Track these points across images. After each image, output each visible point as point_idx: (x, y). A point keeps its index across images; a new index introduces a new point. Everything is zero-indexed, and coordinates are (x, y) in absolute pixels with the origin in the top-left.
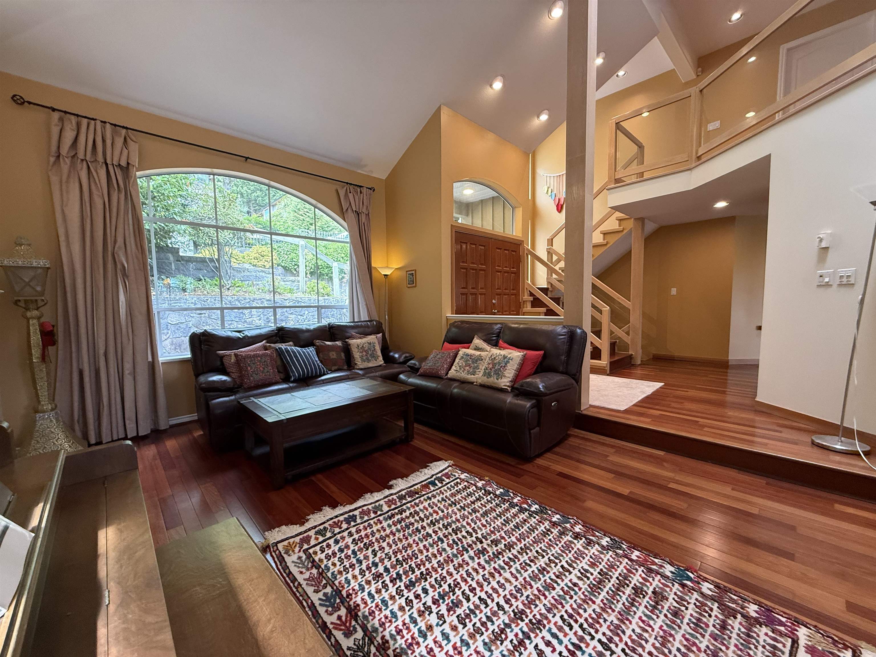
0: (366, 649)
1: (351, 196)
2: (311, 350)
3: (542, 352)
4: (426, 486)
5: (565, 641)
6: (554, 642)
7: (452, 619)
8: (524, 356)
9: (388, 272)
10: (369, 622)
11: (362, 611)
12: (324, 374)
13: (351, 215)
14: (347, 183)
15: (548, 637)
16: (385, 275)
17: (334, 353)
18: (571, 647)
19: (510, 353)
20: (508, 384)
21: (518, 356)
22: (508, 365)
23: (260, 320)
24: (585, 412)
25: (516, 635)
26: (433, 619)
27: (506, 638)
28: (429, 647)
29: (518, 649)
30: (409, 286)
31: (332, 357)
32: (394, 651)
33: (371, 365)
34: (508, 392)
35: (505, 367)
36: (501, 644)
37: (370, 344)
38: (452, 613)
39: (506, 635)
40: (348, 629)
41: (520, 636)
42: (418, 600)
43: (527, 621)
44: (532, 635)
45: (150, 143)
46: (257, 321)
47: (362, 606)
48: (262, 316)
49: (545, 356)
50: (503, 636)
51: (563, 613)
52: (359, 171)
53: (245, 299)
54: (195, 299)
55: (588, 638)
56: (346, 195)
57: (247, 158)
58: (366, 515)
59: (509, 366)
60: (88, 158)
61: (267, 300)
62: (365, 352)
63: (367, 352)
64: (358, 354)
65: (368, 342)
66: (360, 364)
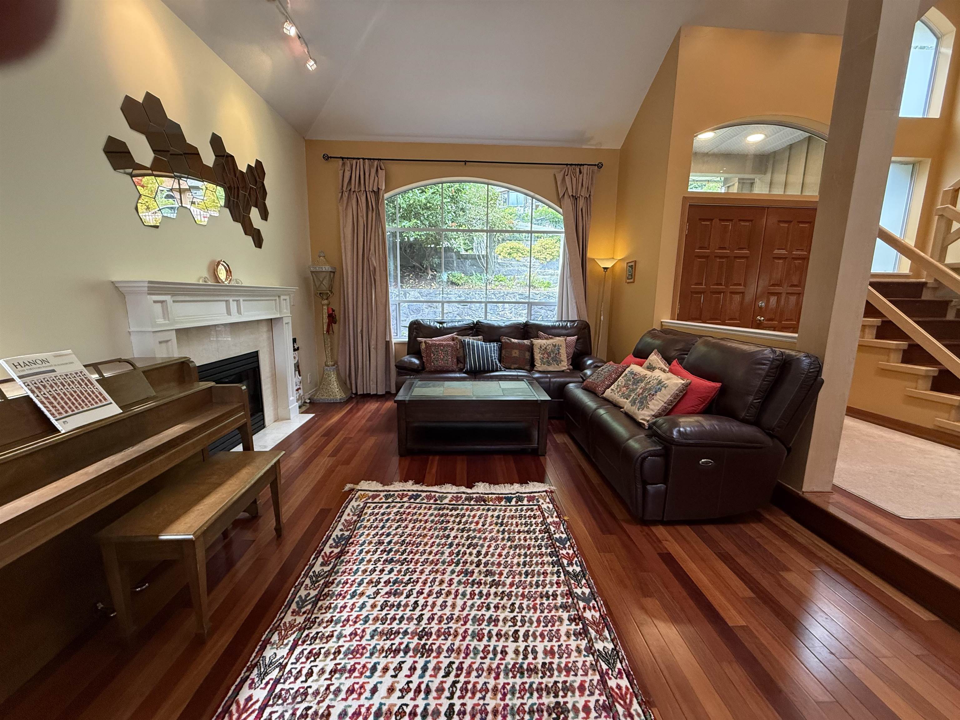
0: (319, 579)
1: (567, 179)
2: (494, 346)
3: (719, 385)
4: (500, 499)
5: (426, 679)
6: (419, 672)
7: (380, 600)
8: (687, 385)
9: (609, 265)
10: (340, 565)
11: (346, 557)
12: (497, 371)
13: (567, 201)
14: (567, 165)
15: (419, 666)
16: (605, 268)
17: (517, 351)
18: (423, 687)
19: (668, 379)
20: (648, 418)
21: (677, 384)
22: (659, 393)
23: (511, 313)
24: (808, 496)
25: (401, 644)
26: (371, 590)
27: (393, 639)
28: (347, 604)
29: (389, 653)
30: (628, 281)
31: (514, 355)
32: (329, 591)
33: (551, 369)
34: (644, 429)
35: (653, 395)
36: (384, 640)
37: (555, 346)
38: (387, 596)
39: (395, 637)
40: (326, 562)
41: (403, 647)
42: (379, 573)
43: (423, 642)
44: (411, 653)
45: (394, 168)
46: (508, 314)
47: (350, 554)
48: (513, 309)
49: (723, 391)
50: (392, 637)
51: (457, 662)
52: (584, 147)
53: (500, 293)
54: (461, 292)
55: (447, 694)
56: (564, 179)
57: (465, 162)
58: (428, 499)
59: (658, 396)
60: (356, 190)
61: (519, 294)
62: (547, 354)
63: (549, 354)
64: (539, 355)
65: (553, 345)
66: (539, 366)
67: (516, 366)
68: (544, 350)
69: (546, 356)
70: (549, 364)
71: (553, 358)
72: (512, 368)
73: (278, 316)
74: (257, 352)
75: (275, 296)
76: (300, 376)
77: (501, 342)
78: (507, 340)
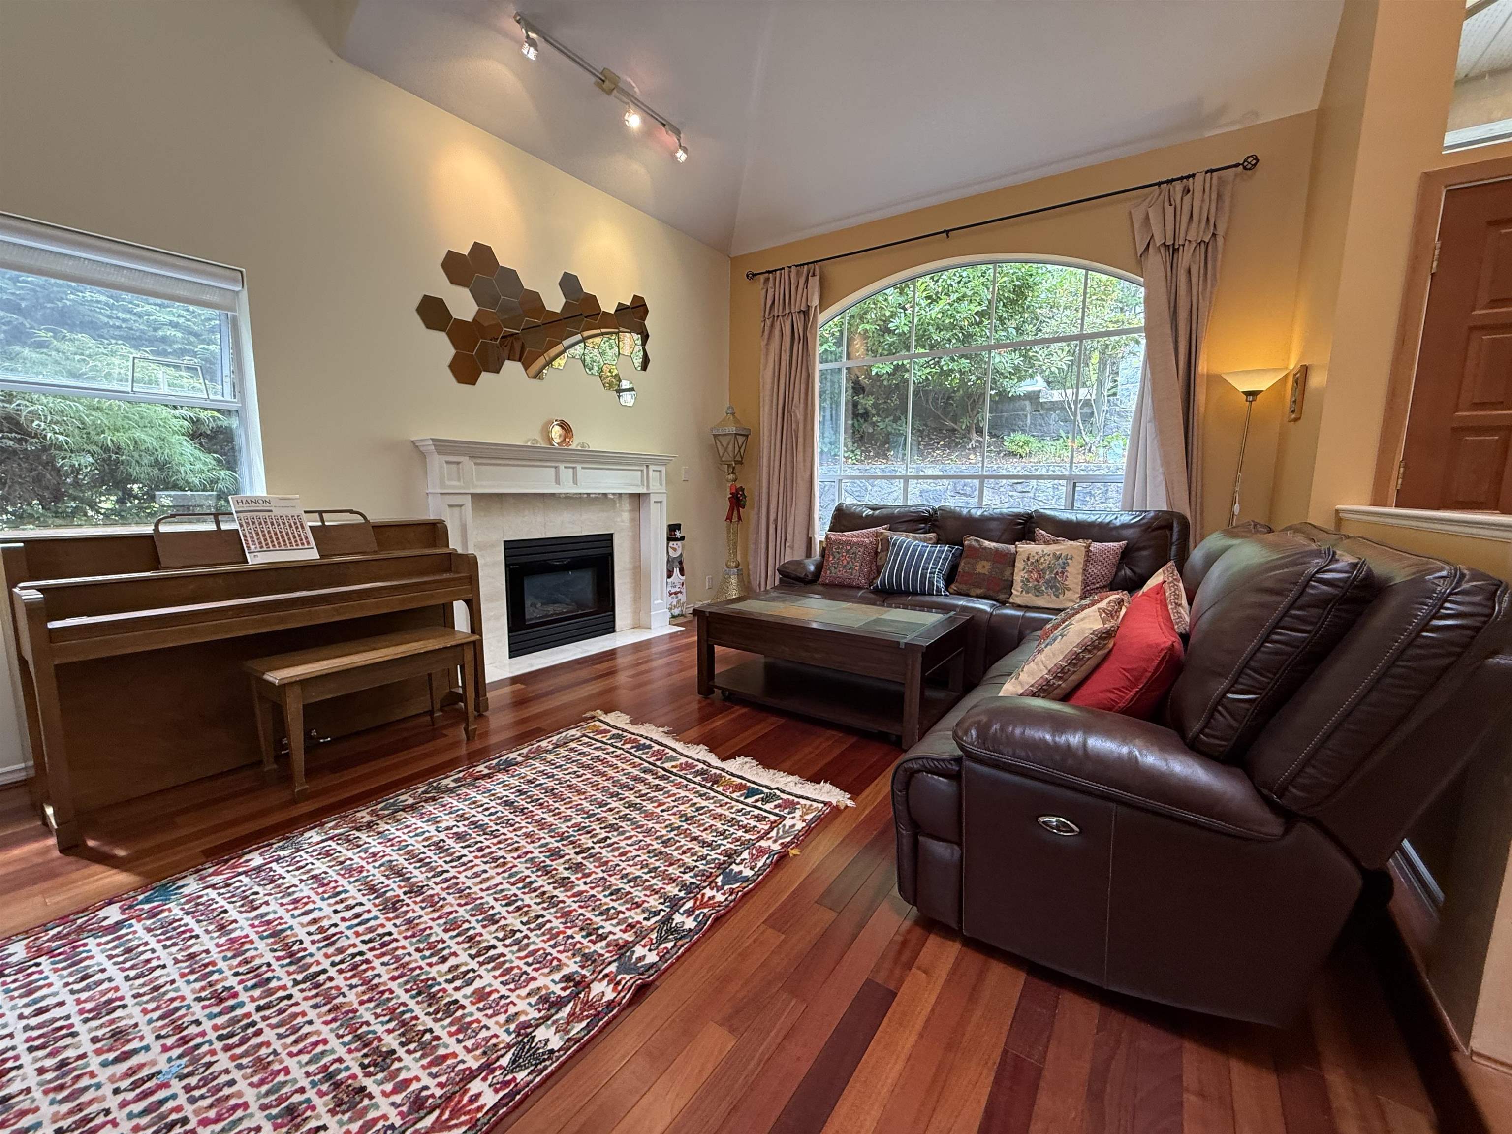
9: (1261, 383)
12: (930, 594)
14: (1159, 184)
16: (1248, 394)
17: (988, 564)
31: (980, 570)
37: (1059, 557)
60: (780, 314)
62: (1038, 572)
63: (1041, 573)
64: (1022, 574)
65: (1054, 554)
66: (1018, 596)
67: (979, 591)
68: (1034, 564)
69: (1035, 575)
70: (1038, 592)
71: (1047, 582)
72: (972, 593)
73: (644, 491)
74: (611, 535)
75: (641, 465)
76: (682, 575)
77: (962, 545)
78: (974, 543)
